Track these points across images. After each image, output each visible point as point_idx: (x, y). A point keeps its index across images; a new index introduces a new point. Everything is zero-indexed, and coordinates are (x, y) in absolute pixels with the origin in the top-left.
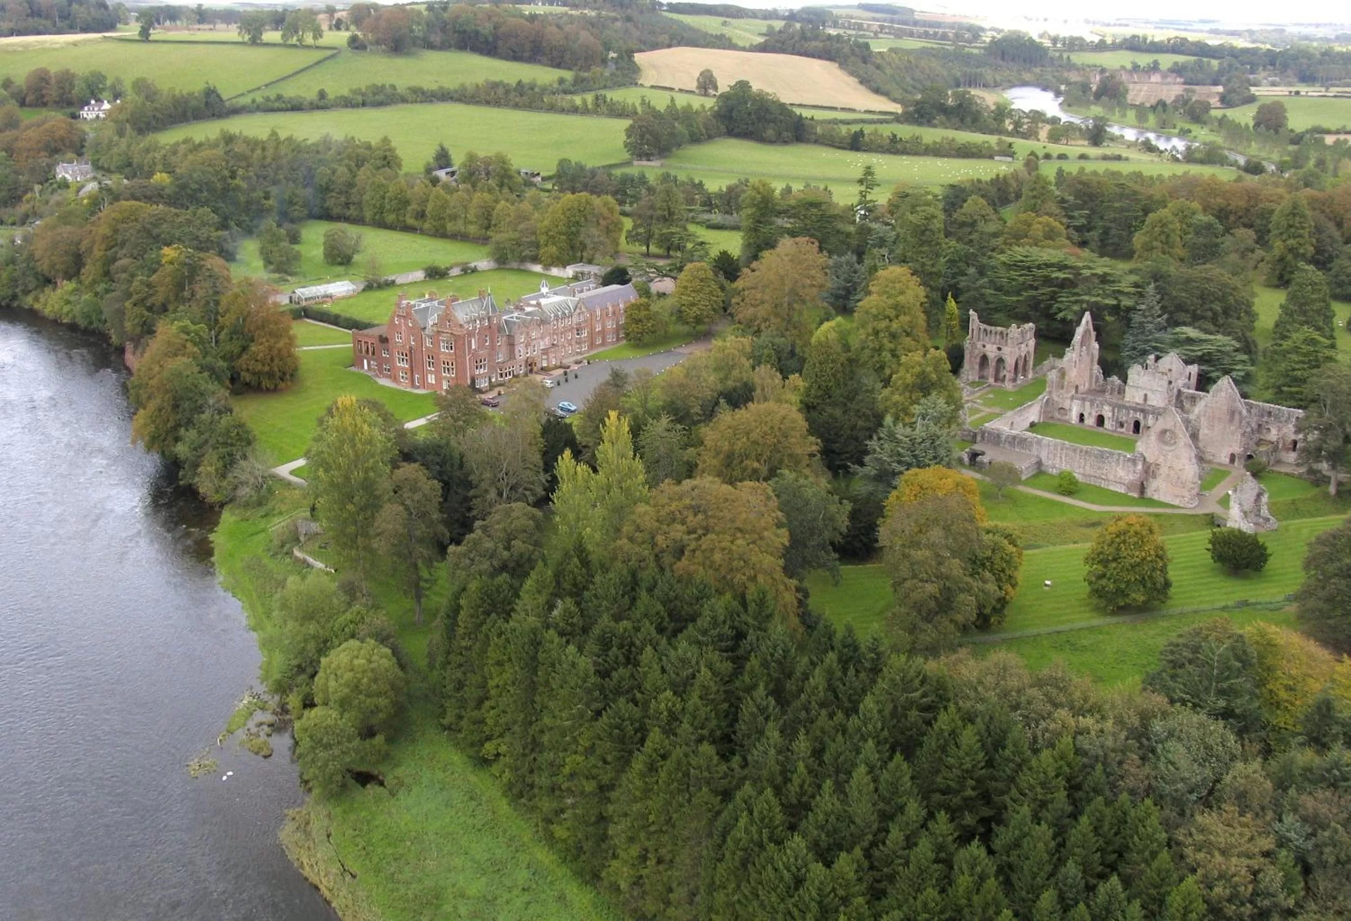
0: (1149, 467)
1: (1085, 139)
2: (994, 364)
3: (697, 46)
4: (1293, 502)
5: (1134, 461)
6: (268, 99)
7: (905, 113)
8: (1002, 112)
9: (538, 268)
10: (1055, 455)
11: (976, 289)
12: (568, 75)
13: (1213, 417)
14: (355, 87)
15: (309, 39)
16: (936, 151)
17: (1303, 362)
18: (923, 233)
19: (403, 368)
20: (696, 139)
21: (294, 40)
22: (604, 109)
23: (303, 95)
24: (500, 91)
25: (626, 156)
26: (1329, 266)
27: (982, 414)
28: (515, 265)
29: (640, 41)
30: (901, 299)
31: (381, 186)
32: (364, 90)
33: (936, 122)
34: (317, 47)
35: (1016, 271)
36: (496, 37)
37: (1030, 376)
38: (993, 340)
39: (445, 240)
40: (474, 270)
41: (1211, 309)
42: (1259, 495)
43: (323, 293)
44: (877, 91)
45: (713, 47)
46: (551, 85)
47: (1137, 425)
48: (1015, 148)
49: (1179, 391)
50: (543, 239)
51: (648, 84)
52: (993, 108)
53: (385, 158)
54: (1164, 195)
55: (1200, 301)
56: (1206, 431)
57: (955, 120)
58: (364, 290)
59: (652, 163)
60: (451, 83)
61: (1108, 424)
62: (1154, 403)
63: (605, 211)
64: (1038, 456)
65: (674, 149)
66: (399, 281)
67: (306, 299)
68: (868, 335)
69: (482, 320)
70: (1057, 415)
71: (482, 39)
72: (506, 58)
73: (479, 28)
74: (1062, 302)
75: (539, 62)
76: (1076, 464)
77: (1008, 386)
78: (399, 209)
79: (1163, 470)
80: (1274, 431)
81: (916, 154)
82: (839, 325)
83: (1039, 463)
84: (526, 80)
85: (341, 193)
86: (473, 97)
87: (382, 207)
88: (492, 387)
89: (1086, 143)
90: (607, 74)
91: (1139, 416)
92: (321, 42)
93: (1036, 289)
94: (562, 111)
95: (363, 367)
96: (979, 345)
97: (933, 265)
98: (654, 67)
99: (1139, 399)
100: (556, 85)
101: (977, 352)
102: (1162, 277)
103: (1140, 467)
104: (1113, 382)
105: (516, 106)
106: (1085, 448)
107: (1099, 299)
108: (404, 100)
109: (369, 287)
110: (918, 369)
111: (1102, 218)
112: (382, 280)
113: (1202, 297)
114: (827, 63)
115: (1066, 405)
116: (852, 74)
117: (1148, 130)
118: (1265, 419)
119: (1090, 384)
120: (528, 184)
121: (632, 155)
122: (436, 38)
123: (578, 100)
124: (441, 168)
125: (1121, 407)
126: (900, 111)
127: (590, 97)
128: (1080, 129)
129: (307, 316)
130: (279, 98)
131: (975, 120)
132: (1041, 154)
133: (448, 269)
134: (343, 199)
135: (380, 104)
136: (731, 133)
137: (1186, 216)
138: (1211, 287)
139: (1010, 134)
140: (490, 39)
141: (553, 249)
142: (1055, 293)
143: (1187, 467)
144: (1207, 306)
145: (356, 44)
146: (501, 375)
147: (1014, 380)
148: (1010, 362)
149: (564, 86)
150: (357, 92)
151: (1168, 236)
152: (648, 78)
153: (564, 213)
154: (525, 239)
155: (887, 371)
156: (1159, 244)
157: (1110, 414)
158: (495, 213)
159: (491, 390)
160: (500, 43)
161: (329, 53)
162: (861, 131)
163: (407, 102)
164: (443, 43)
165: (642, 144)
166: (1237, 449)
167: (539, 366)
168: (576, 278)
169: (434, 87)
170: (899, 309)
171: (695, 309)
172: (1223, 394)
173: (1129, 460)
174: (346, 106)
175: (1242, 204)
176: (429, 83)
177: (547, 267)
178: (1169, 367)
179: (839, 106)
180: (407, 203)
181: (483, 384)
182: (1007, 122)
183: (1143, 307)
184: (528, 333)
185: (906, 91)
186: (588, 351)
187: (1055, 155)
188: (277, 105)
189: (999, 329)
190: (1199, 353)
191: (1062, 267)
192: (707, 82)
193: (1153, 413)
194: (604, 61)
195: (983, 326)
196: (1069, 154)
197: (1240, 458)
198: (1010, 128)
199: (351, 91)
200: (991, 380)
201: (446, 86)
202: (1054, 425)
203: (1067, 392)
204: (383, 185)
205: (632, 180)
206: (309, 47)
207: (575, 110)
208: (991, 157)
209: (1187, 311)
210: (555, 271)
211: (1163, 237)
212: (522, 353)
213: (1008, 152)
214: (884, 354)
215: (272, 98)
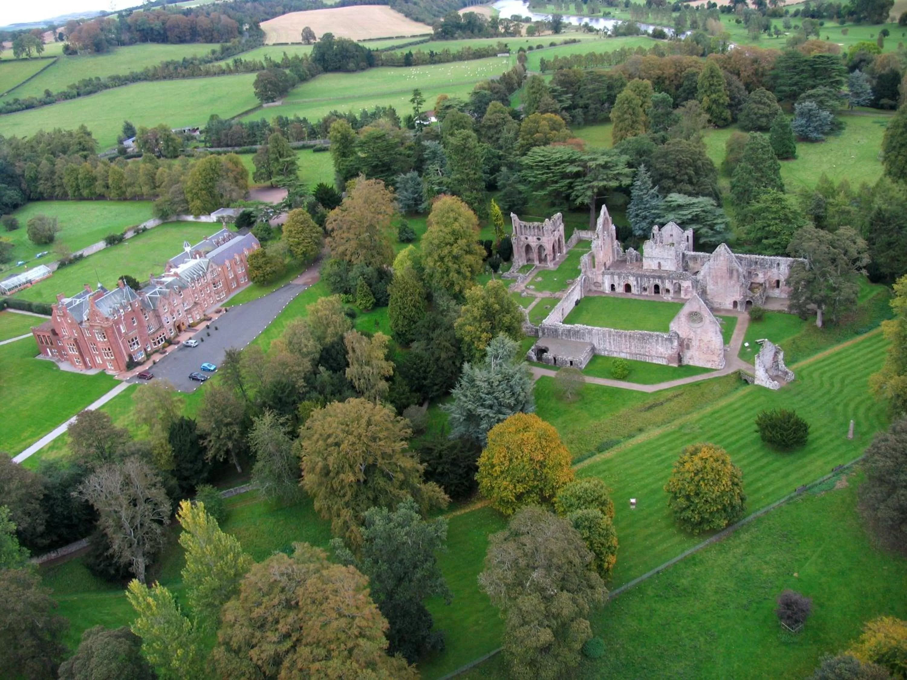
0: (683, 342)
1: (549, 29)
2: (536, 251)
3: (301, 10)
4: (794, 340)
5: (670, 340)
6: (8, 104)
7: (436, 34)
8: (495, 22)
9: (191, 218)
10: (604, 341)
11: (510, 185)
12: (217, 47)
13: (717, 276)
14: (71, 84)
15: (34, 52)
16: (460, 57)
17: (775, 219)
18: (463, 151)
19: (75, 355)
20: (303, 79)
21: (24, 55)
22: (241, 68)
23: (34, 96)
24: (171, 68)
25: (258, 101)
26: (739, 107)
27: (537, 300)
28: (174, 218)
29: (265, 13)
30: (456, 226)
31: (73, 170)
32: (77, 84)
33: (456, 35)
34: (43, 58)
35: (537, 170)
36: (165, 30)
37: (565, 251)
38: (532, 233)
39: (127, 203)
40: (145, 230)
41: (687, 174)
42: (776, 353)
43: (24, 281)
44: (417, 20)
45: (312, 9)
46: (207, 57)
47: (657, 287)
48: (509, 46)
49: (683, 254)
50: (189, 196)
51: (271, 43)
52: (490, 20)
53: (80, 143)
54: (620, 74)
55: (678, 169)
56: (712, 287)
57: (469, 32)
58: (58, 268)
59: (276, 104)
60: (138, 69)
61: (634, 290)
62: (667, 268)
63: (230, 165)
64: (591, 344)
65: (289, 90)
66: (86, 254)
67: (9, 290)
68: (436, 262)
69: (124, 307)
70: (593, 288)
71: (156, 33)
72: (173, 43)
73: (153, 26)
74: (578, 190)
75: (198, 41)
76: (623, 346)
77: (550, 265)
78: (91, 185)
79: (695, 343)
80: (761, 275)
81: (448, 61)
82: (411, 253)
83: (593, 349)
84: (189, 57)
85: (47, 180)
86: (154, 75)
87: (78, 186)
88: (148, 356)
89: (550, 32)
90: (243, 41)
91: (658, 282)
92: (44, 54)
93: (556, 182)
94: (215, 74)
95: (47, 354)
96: (523, 238)
97: (475, 174)
98: (275, 30)
99: (655, 267)
100: (210, 56)
101: (522, 243)
102: (644, 152)
103: (676, 343)
104: (630, 253)
105: (184, 77)
106: (628, 332)
107: (605, 183)
108: (106, 87)
109: (63, 265)
110: (481, 303)
111: (581, 97)
112: (72, 257)
113: (678, 165)
114: (383, 7)
115: (599, 279)
116: (400, 11)
117: (584, 16)
118: (753, 267)
119: (614, 258)
120: (189, 138)
121: (262, 100)
122: (125, 37)
123: (223, 64)
124: (129, 137)
125: (642, 276)
126: (432, 32)
127: (230, 61)
128: (545, 24)
129: (9, 306)
130: (16, 101)
131: (480, 30)
132: (526, 47)
133: (123, 234)
134: (49, 184)
135: (89, 93)
136: (326, 70)
137: (641, 91)
138: (683, 157)
139: (503, 35)
140: (162, 32)
141: (198, 203)
142: (571, 183)
143: (714, 339)
144: (683, 172)
145: (69, 52)
146: (155, 343)
147: (554, 258)
148: (548, 247)
149: (215, 56)
150: (72, 87)
151: (634, 109)
152: (271, 39)
153: (200, 174)
154: (176, 199)
155: (457, 288)
156: (629, 116)
157: (635, 283)
158: (157, 177)
159: (148, 359)
160: (169, 34)
161: (52, 60)
162: (410, 53)
163: (109, 88)
164: (131, 39)
165: (266, 91)
166: (738, 297)
167: (187, 324)
168: (219, 221)
169: (127, 73)
170: (456, 235)
171: (301, 247)
172: (722, 258)
173: (666, 339)
174: (66, 99)
175: (672, 71)
176: (123, 71)
177: (197, 216)
178: (670, 233)
179: (394, 35)
180: (95, 179)
181: (140, 357)
182: (500, 27)
183: (639, 183)
184: (170, 304)
185: (435, 15)
186: (227, 296)
187: (535, 46)
188: (14, 107)
189: (536, 224)
190: (690, 217)
191: (572, 162)
192: (308, 35)
193: (669, 278)
194: (241, 33)
195: (523, 223)
196: (543, 44)
197: (742, 304)
198: (503, 31)
199: (68, 87)
200: (537, 263)
201: (135, 71)
202: (594, 298)
203: (598, 270)
204: (75, 170)
205: (258, 126)
206: (36, 58)
207: (222, 72)
208: (495, 55)
209: (669, 178)
210: (204, 219)
211: (630, 111)
212: (168, 321)
213: (505, 49)
214: (451, 275)
215: (11, 101)
